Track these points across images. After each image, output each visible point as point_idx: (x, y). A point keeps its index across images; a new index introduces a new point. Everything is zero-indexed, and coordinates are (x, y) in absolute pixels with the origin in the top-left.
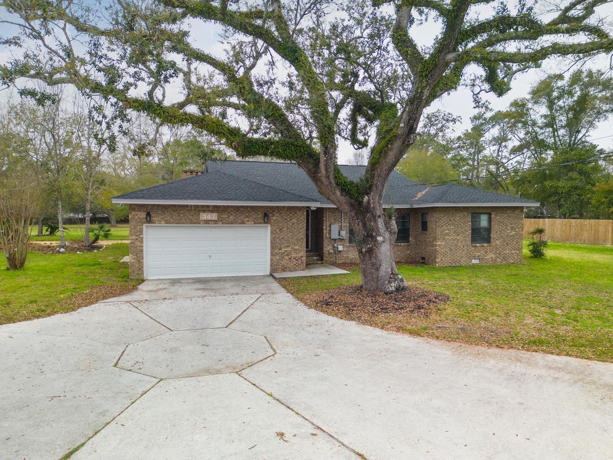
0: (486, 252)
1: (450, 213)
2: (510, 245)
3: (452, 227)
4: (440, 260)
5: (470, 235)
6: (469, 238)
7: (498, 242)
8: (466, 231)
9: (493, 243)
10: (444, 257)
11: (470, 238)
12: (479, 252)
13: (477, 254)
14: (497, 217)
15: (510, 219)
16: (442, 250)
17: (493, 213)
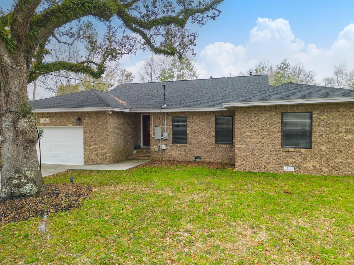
0: (305, 159)
1: (252, 114)
2: (344, 152)
3: (254, 129)
4: (240, 164)
5: (280, 138)
6: (278, 142)
7: (324, 148)
8: (274, 133)
9: (315, 148)
10: (245, 162)
11: (280, 142)
12: (294, 159)
13: (291, 161)
14: (321, 117)
15: (343, 119)
16: (243, 154)
17: (314, 112)
